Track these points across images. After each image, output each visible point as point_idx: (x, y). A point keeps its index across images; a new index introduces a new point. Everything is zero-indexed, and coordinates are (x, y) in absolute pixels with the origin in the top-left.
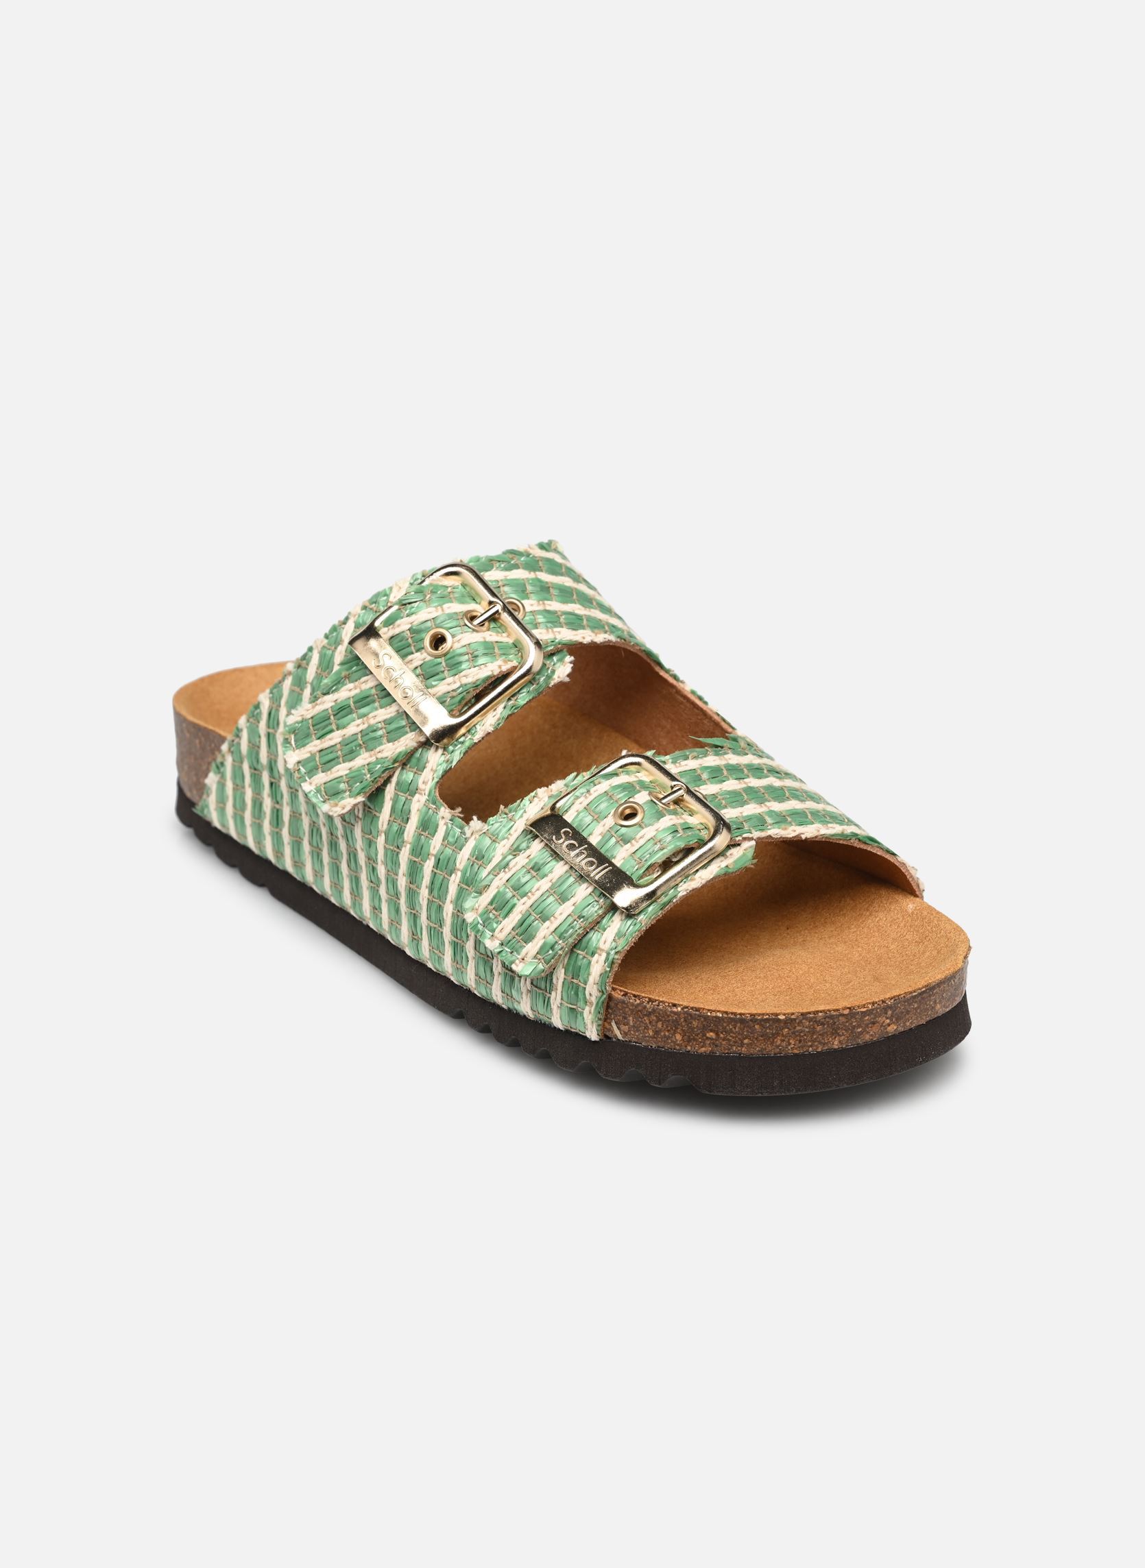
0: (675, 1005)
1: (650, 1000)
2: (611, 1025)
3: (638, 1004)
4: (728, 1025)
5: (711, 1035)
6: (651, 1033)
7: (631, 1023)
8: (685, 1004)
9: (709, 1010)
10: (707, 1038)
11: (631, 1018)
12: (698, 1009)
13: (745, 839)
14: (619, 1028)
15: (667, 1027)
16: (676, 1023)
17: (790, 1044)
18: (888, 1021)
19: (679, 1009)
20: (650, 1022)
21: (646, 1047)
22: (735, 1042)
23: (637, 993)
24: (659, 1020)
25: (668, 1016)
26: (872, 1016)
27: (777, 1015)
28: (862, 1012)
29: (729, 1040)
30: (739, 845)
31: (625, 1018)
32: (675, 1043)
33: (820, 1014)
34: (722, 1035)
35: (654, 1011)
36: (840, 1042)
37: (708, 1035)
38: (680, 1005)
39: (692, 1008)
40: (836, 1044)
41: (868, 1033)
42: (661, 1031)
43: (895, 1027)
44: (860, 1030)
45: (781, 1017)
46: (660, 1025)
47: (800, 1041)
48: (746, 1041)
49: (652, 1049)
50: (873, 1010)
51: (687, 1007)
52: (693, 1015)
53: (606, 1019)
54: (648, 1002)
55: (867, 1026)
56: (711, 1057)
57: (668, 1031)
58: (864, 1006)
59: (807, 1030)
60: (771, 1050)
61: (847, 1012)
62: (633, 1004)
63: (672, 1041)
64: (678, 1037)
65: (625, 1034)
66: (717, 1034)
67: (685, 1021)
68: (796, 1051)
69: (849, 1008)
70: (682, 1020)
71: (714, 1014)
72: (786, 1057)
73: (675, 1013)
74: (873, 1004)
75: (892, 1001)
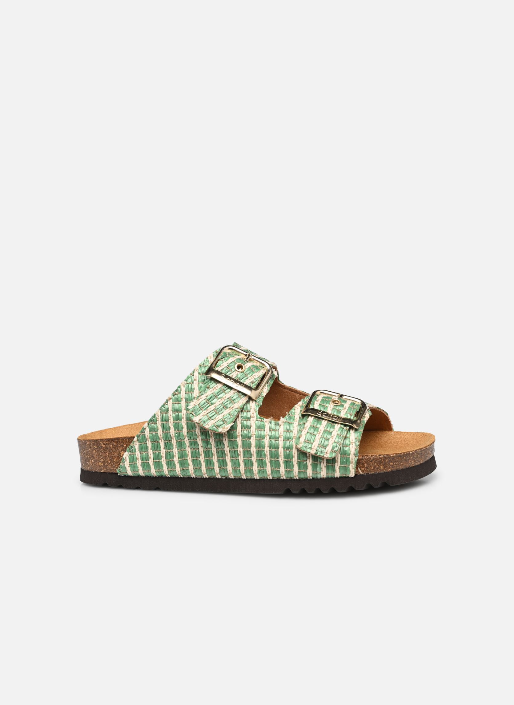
0: (380, 455)
1: (372, 456)
2: (358, 470)
3: (368, 458)
4: (396, 459)
5: (392, 464)
6: (373, 468)
7: (366, 466)
8: (383, 454)
9: (391, 454)
10: (391, 465)
11: (365, 464)
12: (388, 455)
14: (361, 470)
15: (378, 464)
16: (381, 462)
19: (382, 456)
20: (372, 464)
21: (371, 474)
22: (398, 465)
23: (367, 455)
24: (375, 462)
25: (378, 460)
29: (396, 464)
31: (363, 465)
32: (380, 470)
34: (395, 463)
35: (373, 459)
37: (391, 464)
38: (382, 455)
39: (386, 455)
42: (376, 466)
45: (410, 453)
46: (375, 464)
47: (414, 461)
48: (401, 464)
49: (373, 474)
50: (429, 447)
51: (384, 455)
52: (387, 457)
53: (357, 468)
54: (371, 457)
56: (391, 472)
57: (378, 466)
59: (415, 456)
60: (408, 466)
62: (366, 459)
63: (380, 469)
64: (382, 467)
65: (363, 471)
66: (393, 463)
67: (384, 460)
68: (413, 465)
70: (383, 460)
71: (393, 455)
72: (411, 468)
73: (380, 458)
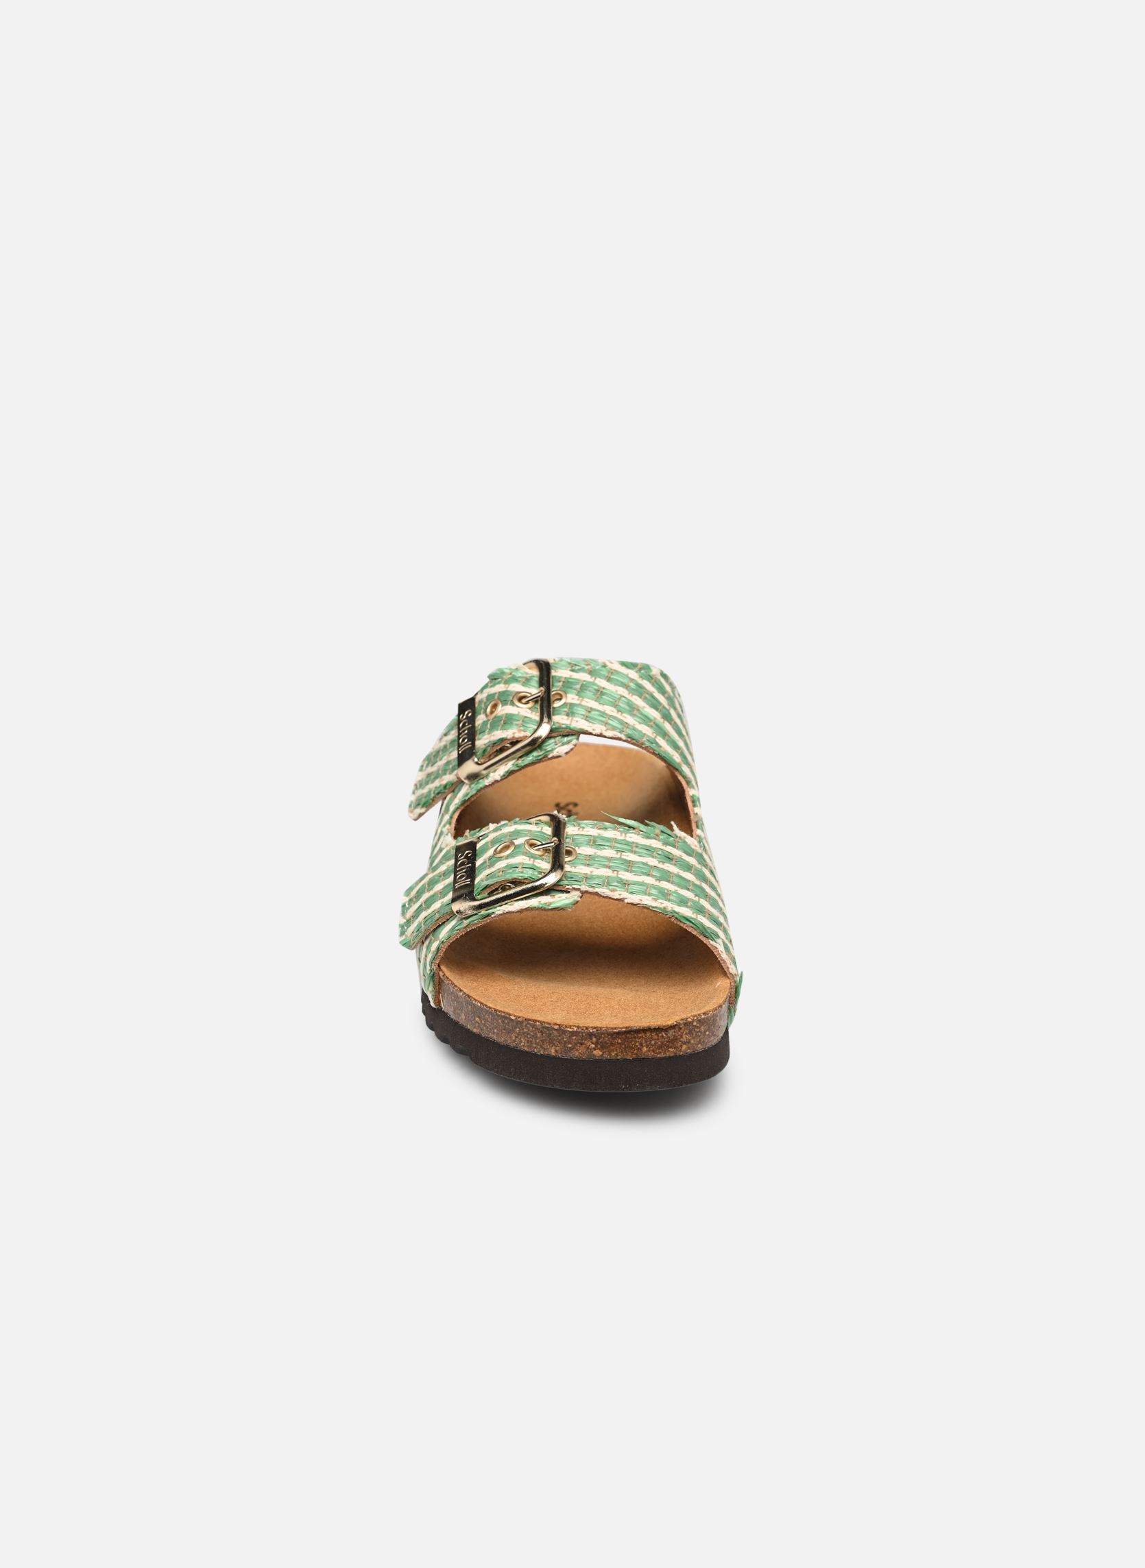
0: (461, 991)
2: (440, 998)
3: (448, 985)
6: (453, 1009)
7: (446, 999)
8: (466, 991)
9: (475, 1000)
11: (446, 995)
13: (574, 889)
17: (522, 1042)
18: (593, 1046)
19: (462, 994)
21: (452, 1019)
22: (490, 1030)
23: (449, 976)
25: (458, 998)
26: (579, 1037)
27: (510, 1015)
28: (570, 1032)
29: (487, 1026)
30: (569, 892)
31: (444, 994)
33: (538, 1023)
35: (453, 992)
36: (556, 1051)
37: (476, 1019)
40: (553, 1052)
41: (577, 1050)
43: (601, 1053)
44: (570, 1046)
45: (513, 1018)
46: (455, 1004)
47: (528, 1042)
50: (576, 1032)
53: (439, 992)
55: (576, 1044)
58: (570, 1027)
59: (532, 1034)
60: (508, 1042)
61: (556, 1027)
62: (446, 984)
65: (445, 1006)
66: (481, 1020)
68: (526, 1049)
69: (559, 1025)
71: (476, 1003)
72: (520, 1051)
74: (578, 1027)
75: (595, 1030)
